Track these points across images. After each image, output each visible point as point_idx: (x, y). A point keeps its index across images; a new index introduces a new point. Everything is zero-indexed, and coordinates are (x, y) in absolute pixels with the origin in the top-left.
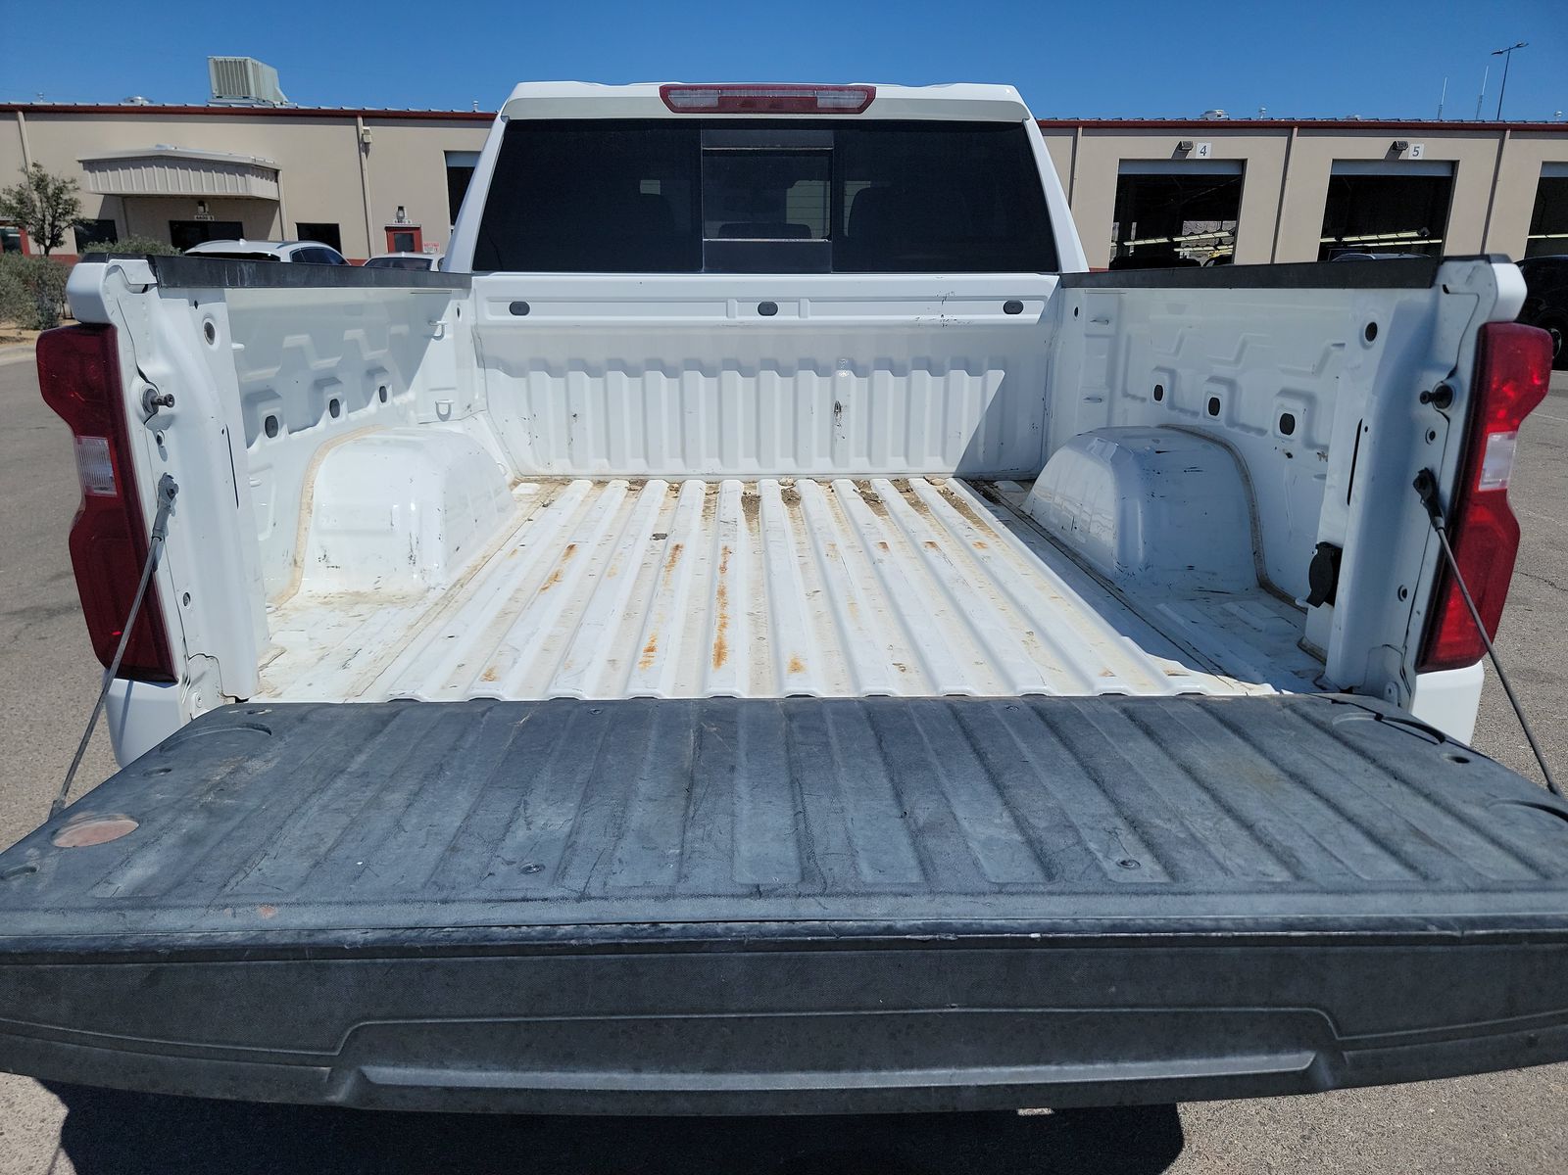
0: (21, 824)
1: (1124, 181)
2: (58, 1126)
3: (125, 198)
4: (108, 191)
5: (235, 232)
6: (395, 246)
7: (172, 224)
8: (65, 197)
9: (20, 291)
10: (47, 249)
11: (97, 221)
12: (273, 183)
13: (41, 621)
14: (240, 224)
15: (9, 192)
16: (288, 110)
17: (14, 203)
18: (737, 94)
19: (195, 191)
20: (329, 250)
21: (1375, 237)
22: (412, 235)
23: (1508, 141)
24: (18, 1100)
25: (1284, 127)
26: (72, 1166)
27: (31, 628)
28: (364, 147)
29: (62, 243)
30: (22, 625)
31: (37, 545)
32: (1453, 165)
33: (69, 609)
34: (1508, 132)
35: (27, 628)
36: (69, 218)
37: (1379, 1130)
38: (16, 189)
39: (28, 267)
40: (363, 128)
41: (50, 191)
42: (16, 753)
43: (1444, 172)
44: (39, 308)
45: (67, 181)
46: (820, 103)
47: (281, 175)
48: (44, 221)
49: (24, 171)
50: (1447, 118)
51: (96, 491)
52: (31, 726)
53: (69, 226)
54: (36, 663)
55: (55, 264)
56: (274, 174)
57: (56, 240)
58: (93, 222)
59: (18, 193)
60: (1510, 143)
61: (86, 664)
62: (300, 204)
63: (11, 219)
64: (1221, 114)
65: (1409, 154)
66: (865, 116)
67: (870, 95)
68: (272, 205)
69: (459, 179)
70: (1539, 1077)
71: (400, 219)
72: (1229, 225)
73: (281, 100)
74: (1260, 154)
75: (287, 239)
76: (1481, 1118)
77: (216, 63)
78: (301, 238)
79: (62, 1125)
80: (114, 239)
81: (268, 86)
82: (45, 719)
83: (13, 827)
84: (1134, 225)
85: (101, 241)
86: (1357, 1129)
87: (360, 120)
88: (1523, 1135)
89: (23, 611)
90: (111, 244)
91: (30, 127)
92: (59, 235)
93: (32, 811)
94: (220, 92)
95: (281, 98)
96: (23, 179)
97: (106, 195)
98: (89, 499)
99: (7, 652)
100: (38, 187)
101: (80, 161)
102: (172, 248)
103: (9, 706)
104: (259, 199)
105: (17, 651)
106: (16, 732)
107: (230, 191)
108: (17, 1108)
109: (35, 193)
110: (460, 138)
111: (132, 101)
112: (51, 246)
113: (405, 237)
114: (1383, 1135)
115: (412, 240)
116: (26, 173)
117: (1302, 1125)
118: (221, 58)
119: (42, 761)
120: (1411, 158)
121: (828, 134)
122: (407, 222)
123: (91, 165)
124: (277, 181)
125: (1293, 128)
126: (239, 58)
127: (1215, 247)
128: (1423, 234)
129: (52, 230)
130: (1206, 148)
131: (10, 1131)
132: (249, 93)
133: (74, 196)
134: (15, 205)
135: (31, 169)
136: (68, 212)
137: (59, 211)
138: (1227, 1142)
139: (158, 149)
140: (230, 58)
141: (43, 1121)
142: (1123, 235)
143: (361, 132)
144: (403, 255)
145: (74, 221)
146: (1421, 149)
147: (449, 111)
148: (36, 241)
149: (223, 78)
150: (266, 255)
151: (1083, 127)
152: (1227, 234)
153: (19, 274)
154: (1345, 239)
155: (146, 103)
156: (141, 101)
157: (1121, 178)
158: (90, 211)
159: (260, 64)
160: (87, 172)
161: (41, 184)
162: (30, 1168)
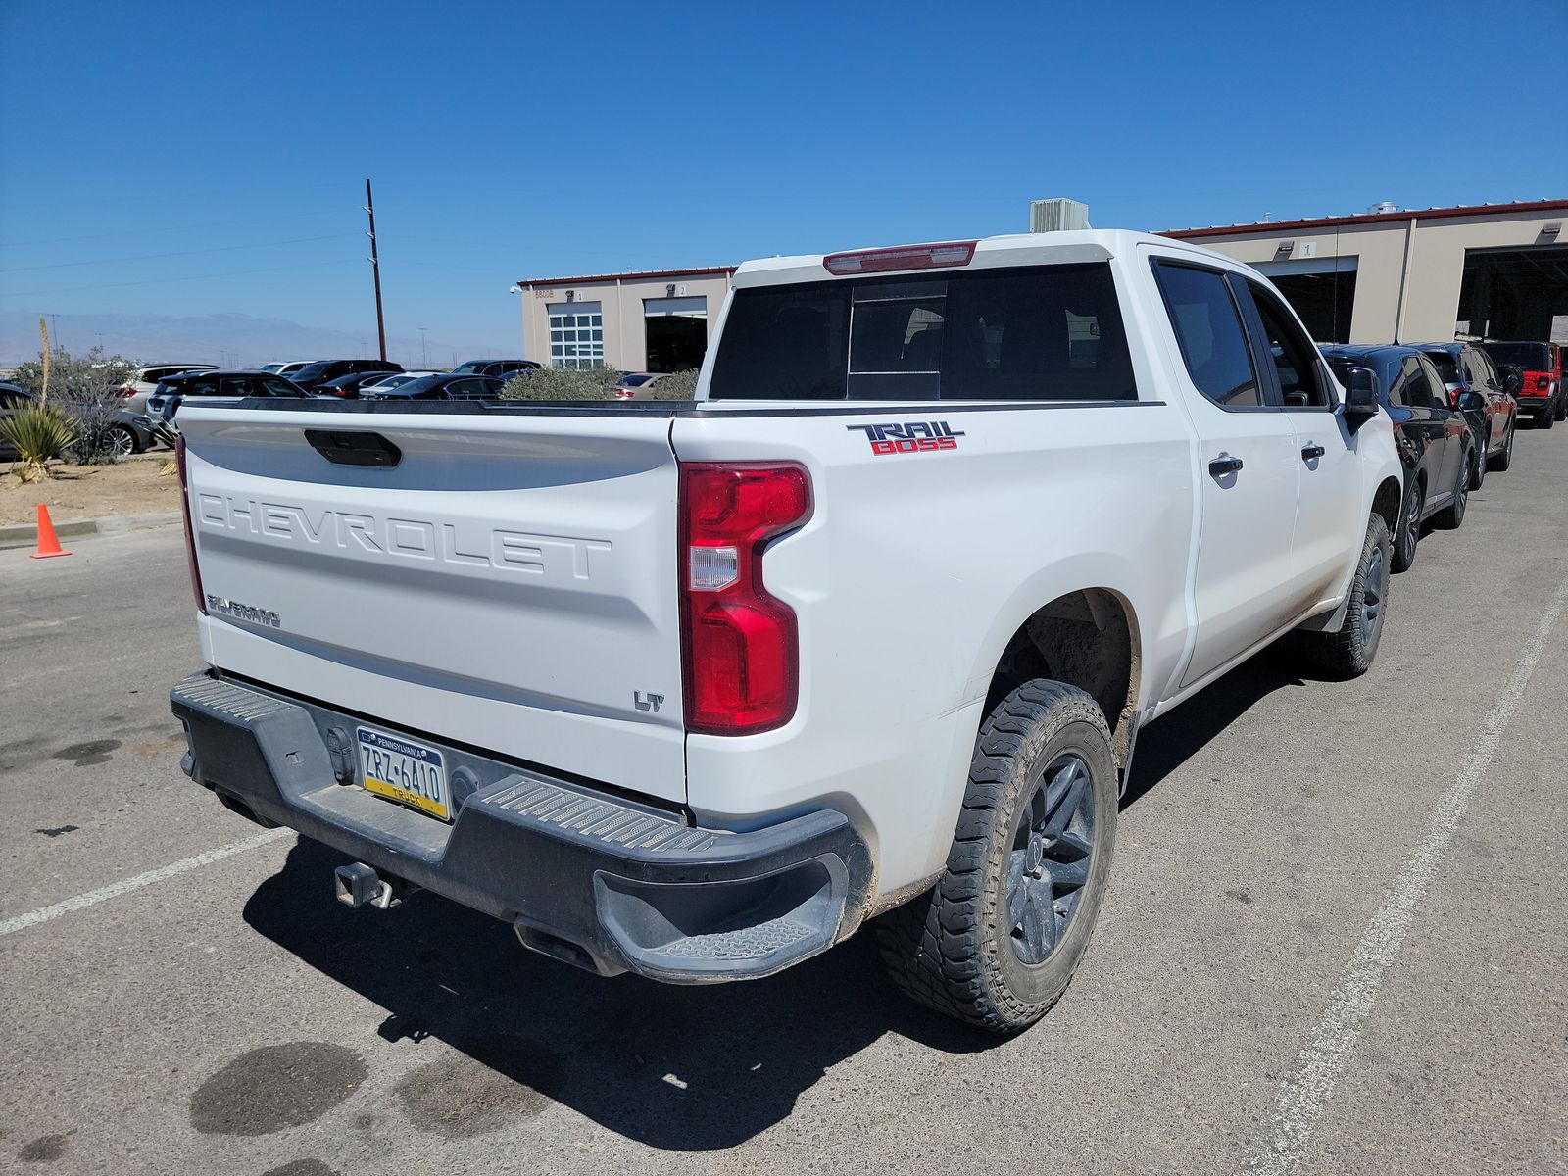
46: (935, 259)
66: (971, 266)
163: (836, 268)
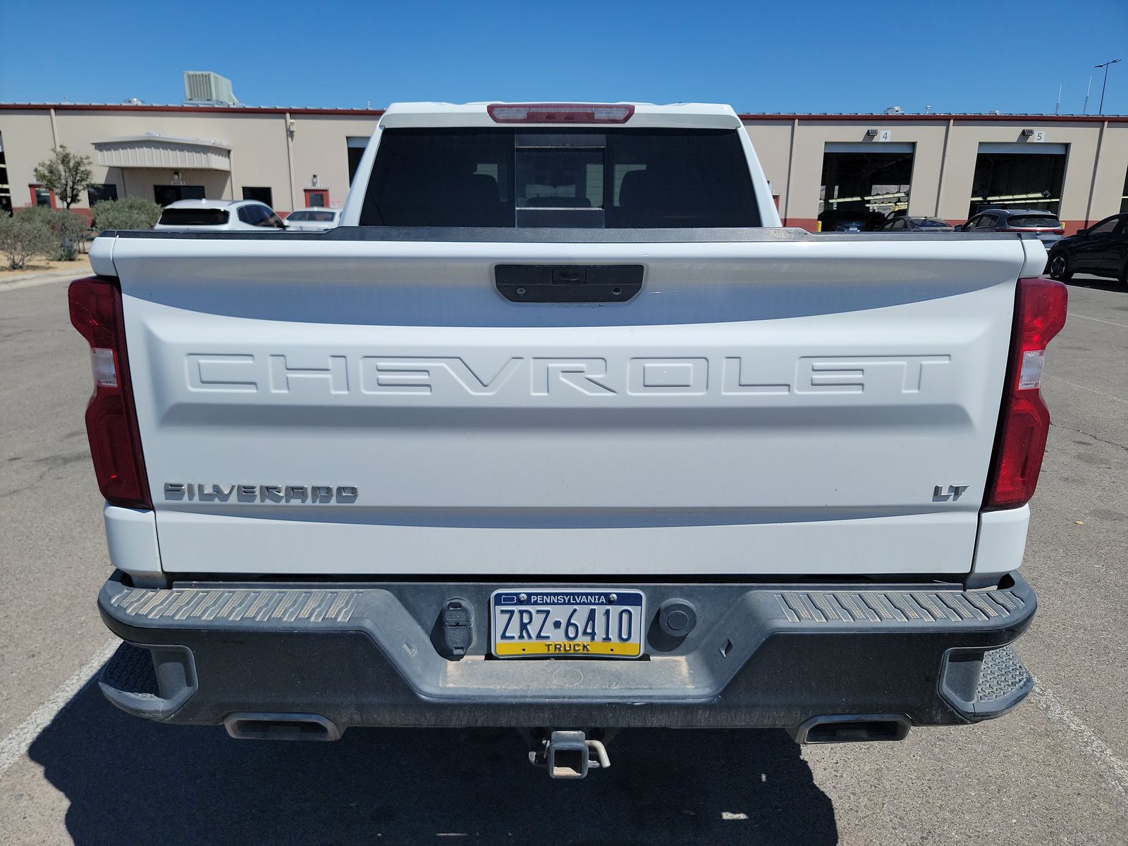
0: (42, 607)
1: (828, 158)
2: (63, 814)
3: (123, 170)
4: (112, 165)
5: (199, 193)
6: (310, 203)
7: (156, 187)
8: (82, 169)
9: (49, 234)
10: (68, 205)
11: (104, 185)
12: (227, 159)
13: (59, 466)
14: (203, 187)
15: (43, 165)
16: (239, 109)
17: (46, 173)
18: (540, 110)
19: (173, 165)
20: (264, 207)
21: (1010, 197)
22: (322, 195)
23: (1106, 129)
24: (36, 795)
25: (943, 120)
26: (72, 840)
27: (52, 471)
28: (290, 134)
29: (79, 201)
30: (45, 469)
31: (57, 413)
32: (1067, 146)
33: (78, 458)
34: (1106, 123)
35: (49, 470)
36: (84, 183)
37: (976, 834)
38: (48, 163)
39: (55, 217)
40: (290, 121)
41: (71, 164)
42: (40, 558)
43: (1060, 152)
44: (62, 246)
45: (83, 157)
46: (597, 116)
47: (232, 153)
48: (66, 185)
49: (54, 150)
50: (1061, 113)
51: (104, 384)
52: (50, 539)
53: (84, 189)
54: (55, 495)
55: (74, 216)
56: (227, 153)
57: (74, 199)
58: (101, 186)
59: (49, 166)
60: (1107, 131)
61: (89, 496)
62: (244, 174)
63: (44, 183)
64: (898, 110)
65: (1034, 139)
66: (627, 125)
67: (631, 111)
68: (225, 174)
69: (355, 156)
70: (1092, 799)
71: (314, 184)
72: (905, 188)
73: (234, 102)
74: (926, 139)
75: (235, 199)
76: (1049, 827)
77: (189, 76)
78: (246, 197)
79: (65, 812)
80: (115, 198)
81: (224, 92)
82: (60, 534)
83: (36, 609)
84: (837, 187)
85: (106, 199)
86: (961, 833)
87: (288, 115)
88: (1078, 839)
89: (46, 459)
90: (113, 202)
91: (58, 120)
92: (77, 195)
93: (49, 598)
94: (191, 96)
95: (233, 100)
96: (53, 156)
97: (110, 167)
98: (99, 389)
99: (35, 488)
100: (63, 162)
101: (92, 144)
102: (155, 204)
103: (35, 525)
104: (217, 170)
105: (42, 487)
106: (40, 543)
107: (196, 165)
108: (35, 800)
109: (61, 165)
110: (356, 127)
111: (130, 102)
112: (71, 202)
113: (317, 196)
114: (979, 837)
115: (322, 199)
116: (55, 152)
117: (922, 829)
118: (192, 73)
119: (57, 563)
120: (1036, 141)
121: (602, 137)
122: (319, 186)
123: (100, 146)
124: (229, 157)
125: (950, 120)
126: (205, 73)
127: (895, 203)
128: (1046, 195)
129: (72, 191)
130: (887, 135)
131: (31, 816)
132: (211, 96)
133: (88, 168)
134: (47, 174)
135: (59, 149)
136: (83, 180)
137: (78, 178)
138: (868, 840)
139: (147, 135)
140: (199, 73)
141: (53, 810)
142: (829, 195)
143: (288, 124)
144: (316, 209)
145: (88, 186)
146: (1043, 135)
147: (350, 109)
148: (61, 199)
149: (194, 86)
150: (220, 210)
151: (799, 120)
152: (903, 195)
153: (49, 222)
154: (989, 199)
155: (140, 104)
156: (136, 102)
157: (826, 155)
158: (99, 178)
159: (219, 77)
160: (98, 151)
161: (65, 159)
162: (44, 841)
163: (500, 117)
